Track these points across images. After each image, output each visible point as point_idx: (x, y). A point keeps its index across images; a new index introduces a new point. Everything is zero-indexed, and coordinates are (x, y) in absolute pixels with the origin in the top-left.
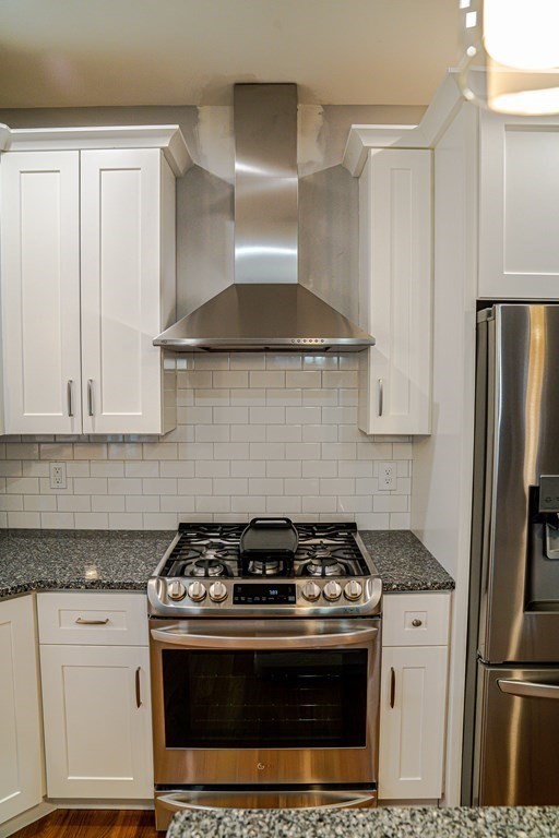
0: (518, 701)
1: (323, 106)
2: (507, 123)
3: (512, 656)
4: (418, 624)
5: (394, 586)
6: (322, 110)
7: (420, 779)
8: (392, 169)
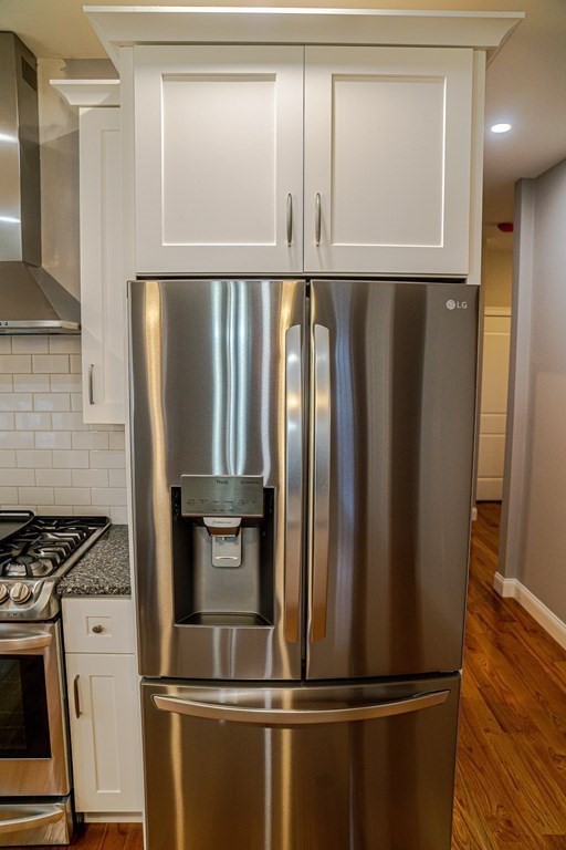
0: (175, 719)
1: (66, 60)
2: (164, 72)
3: (164, 671)
4: (98, 630)
5: (69, 590)
6: (64, 65)
7: (119, 791)
8: (103, 131)
